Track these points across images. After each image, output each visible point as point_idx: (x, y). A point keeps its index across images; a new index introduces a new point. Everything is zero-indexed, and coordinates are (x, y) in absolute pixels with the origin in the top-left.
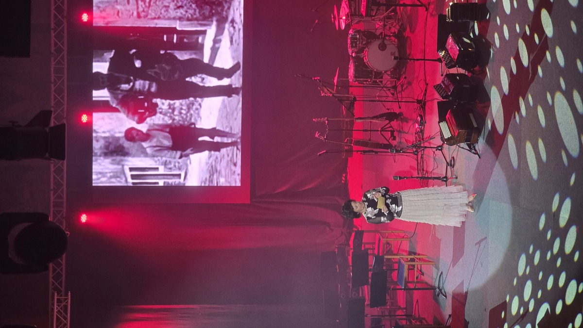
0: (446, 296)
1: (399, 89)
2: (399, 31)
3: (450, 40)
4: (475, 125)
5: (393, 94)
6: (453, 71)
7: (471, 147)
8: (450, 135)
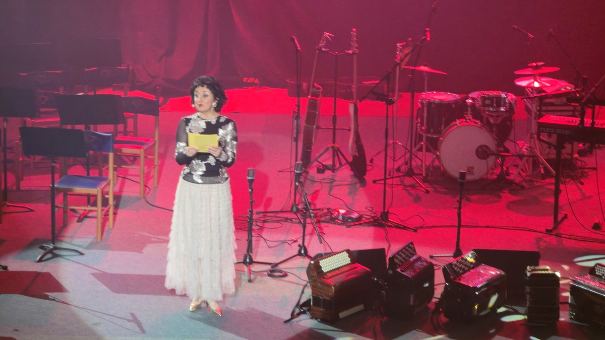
0: (40, 260)
1: (408, 181)
2: (511, 182)
3: (493, 272)
4: (342, 315)
5: (398, 170)
6: (439, 277)
7: (304, 307)
8: (325, 269)
